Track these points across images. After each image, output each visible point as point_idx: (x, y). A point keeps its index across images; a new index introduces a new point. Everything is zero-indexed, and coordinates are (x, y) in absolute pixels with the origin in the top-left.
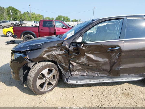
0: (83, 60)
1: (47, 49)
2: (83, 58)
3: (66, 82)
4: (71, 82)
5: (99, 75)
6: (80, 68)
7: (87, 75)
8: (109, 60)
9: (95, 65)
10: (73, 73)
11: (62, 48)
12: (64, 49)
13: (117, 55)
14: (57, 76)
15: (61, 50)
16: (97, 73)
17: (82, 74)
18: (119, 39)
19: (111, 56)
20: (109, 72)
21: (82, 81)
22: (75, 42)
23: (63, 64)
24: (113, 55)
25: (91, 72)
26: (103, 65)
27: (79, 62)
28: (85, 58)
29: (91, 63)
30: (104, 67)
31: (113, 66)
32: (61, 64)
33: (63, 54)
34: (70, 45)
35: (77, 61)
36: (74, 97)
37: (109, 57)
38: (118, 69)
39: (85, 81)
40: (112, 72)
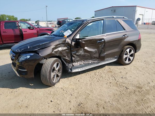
0: (81, 52)
1: (55, 46)
2: (81, 51)
3: (71, 71)
4: (74, 71)
5: (92, 62)
6: (79, 59)
7: (84, 64)
8: (98, 50)
9: (89, 55)
10: (74, 64)
11: (65, 44)
12: (67, 45)
13: (103, 45)
14: (61, 69)
15: (64, 46)
16: (90, 60)
17: (81, 63)
18: (103, 34)
19: (99, 46)
20: (98, 59)
21: (81, 69)
22: (75, 39)
23: (66, 58)
24: (100, 46)
25: (86, 61)
26: (94, 54)
27: (79, 54)
28: (82, 51)
29: (86, 54)
30: (95, 56)
31: (100, 53)
32: (65, 58)
33: (66, 50)
34: (72, 41)
35: (77, 54)
36: (79, 81)
37: (98, 48)
38: (104, 55)
39: (83, 68)
40: (100, 58)
